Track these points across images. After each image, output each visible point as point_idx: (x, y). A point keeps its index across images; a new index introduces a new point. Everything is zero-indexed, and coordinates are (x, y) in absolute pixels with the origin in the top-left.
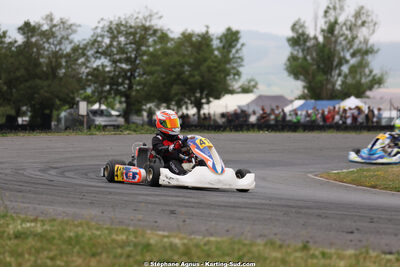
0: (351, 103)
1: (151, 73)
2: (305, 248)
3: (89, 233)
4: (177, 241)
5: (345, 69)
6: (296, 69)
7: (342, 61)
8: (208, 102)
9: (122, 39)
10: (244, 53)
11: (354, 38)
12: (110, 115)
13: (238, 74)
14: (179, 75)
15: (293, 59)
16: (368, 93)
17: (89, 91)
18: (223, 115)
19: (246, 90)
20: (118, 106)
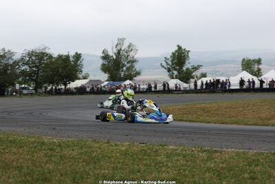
0: (128, 82)
1: (46, 72)
2: (108, 142)
3: (19, 138)
4: (55, 140)
5: (125, 69)
6: (105, 69)
7: (124, 65)
8: (69, 83)
9: (34, 58)
10: (84, 62)
11: (128, 56)
12: (29, 89)
13: (81, 71)
14: (57, 72)
15: (103, 65)
16: (134, 78)
17: (20, 79)
18: (75, 88)
19: (85, 78)
20: (32, 85)
